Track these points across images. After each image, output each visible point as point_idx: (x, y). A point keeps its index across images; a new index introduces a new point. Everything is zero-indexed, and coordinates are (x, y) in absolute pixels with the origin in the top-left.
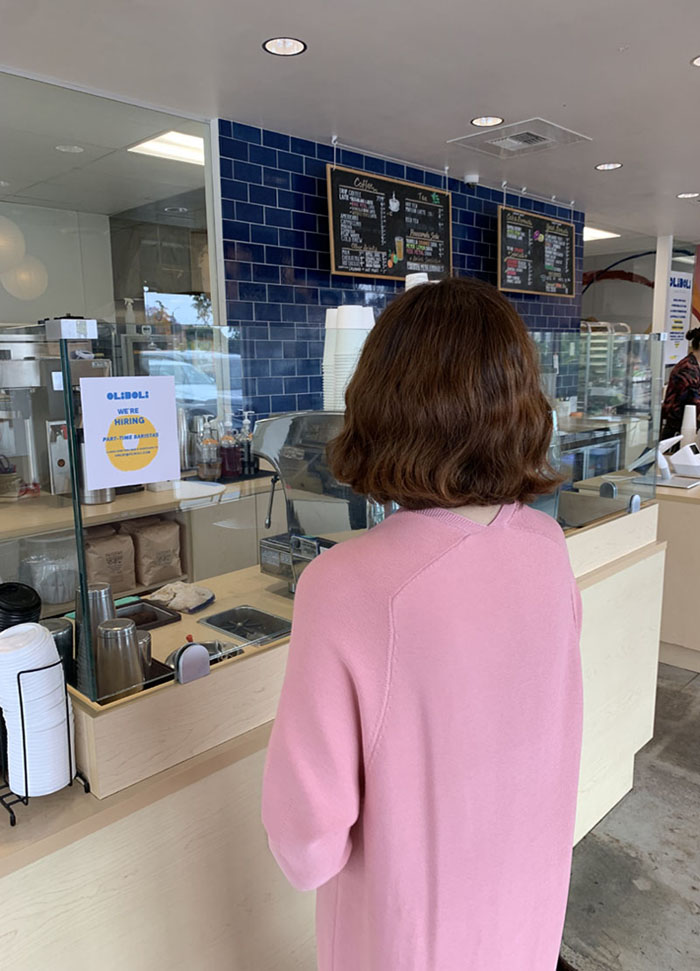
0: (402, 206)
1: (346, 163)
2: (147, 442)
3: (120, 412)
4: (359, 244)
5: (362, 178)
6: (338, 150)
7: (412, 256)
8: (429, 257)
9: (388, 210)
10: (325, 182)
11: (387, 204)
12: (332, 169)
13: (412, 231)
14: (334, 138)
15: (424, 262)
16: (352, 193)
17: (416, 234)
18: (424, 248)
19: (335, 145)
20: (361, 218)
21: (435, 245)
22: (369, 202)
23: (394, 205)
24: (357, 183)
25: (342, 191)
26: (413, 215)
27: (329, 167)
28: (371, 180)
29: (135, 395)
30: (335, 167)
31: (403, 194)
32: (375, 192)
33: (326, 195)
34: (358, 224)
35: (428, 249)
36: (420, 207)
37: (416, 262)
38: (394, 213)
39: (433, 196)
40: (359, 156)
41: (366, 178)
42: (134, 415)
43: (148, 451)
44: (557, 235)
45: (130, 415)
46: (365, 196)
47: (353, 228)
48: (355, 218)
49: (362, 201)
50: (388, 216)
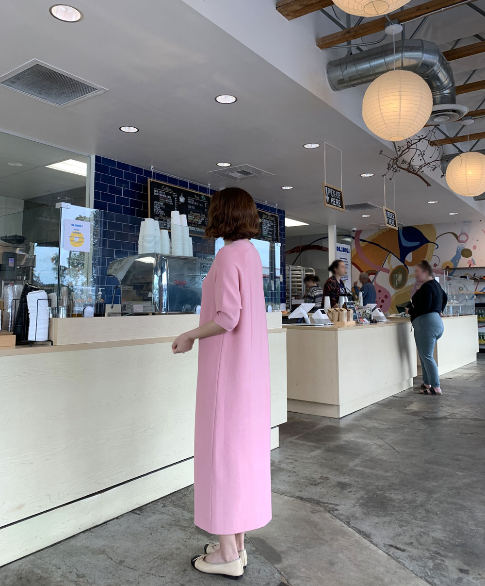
0: (186, 200)
1: (158, 179)
2: (81, 240)
3: (74, 230)
4: (163, 216)
5: (166, 186)
6: (154, 173)
7: (191, 223)
8: (200, 225)
9: (178, 201)
10: (147, 187)
11: (178, 199)
12: (150, 181)
13: (191, 212)
14: (152, 167)
15: (197, 227)
16: (161, 192)
17: (193, 213)
18: (197, 220)
19: (152, 170)
20: (165, 204)
21: (203, 219)
22: (168, 197)
23: (182, 200)
24: (163, 188)
25: (156, 191)
26: (192, 205)
27: (149, 180)
28: (170, 187)
29: (79, 226)
30: (152, 180)
31: (187, 195)
32: (172, 193)
33: (147, 192)
34: (164, 207)
35: (200, 221)
36: (195, 201)
37: (194, 226)
38: (182, 203)
39: (202, 197)
40: (165, 176)
41: (168, 186)
42: (78, 231)
43: (81, 242)
44: (269, 220)
45: (77, 231)
46: (167, 194)
47: (161, 208)
48: (162, 203)
49: (166, 196)
50: (179, 205)
